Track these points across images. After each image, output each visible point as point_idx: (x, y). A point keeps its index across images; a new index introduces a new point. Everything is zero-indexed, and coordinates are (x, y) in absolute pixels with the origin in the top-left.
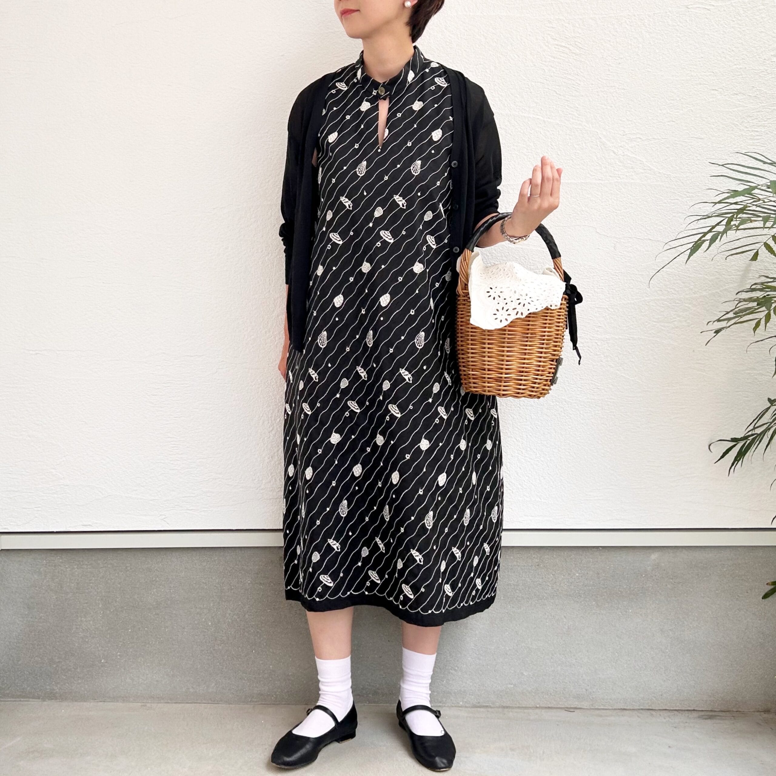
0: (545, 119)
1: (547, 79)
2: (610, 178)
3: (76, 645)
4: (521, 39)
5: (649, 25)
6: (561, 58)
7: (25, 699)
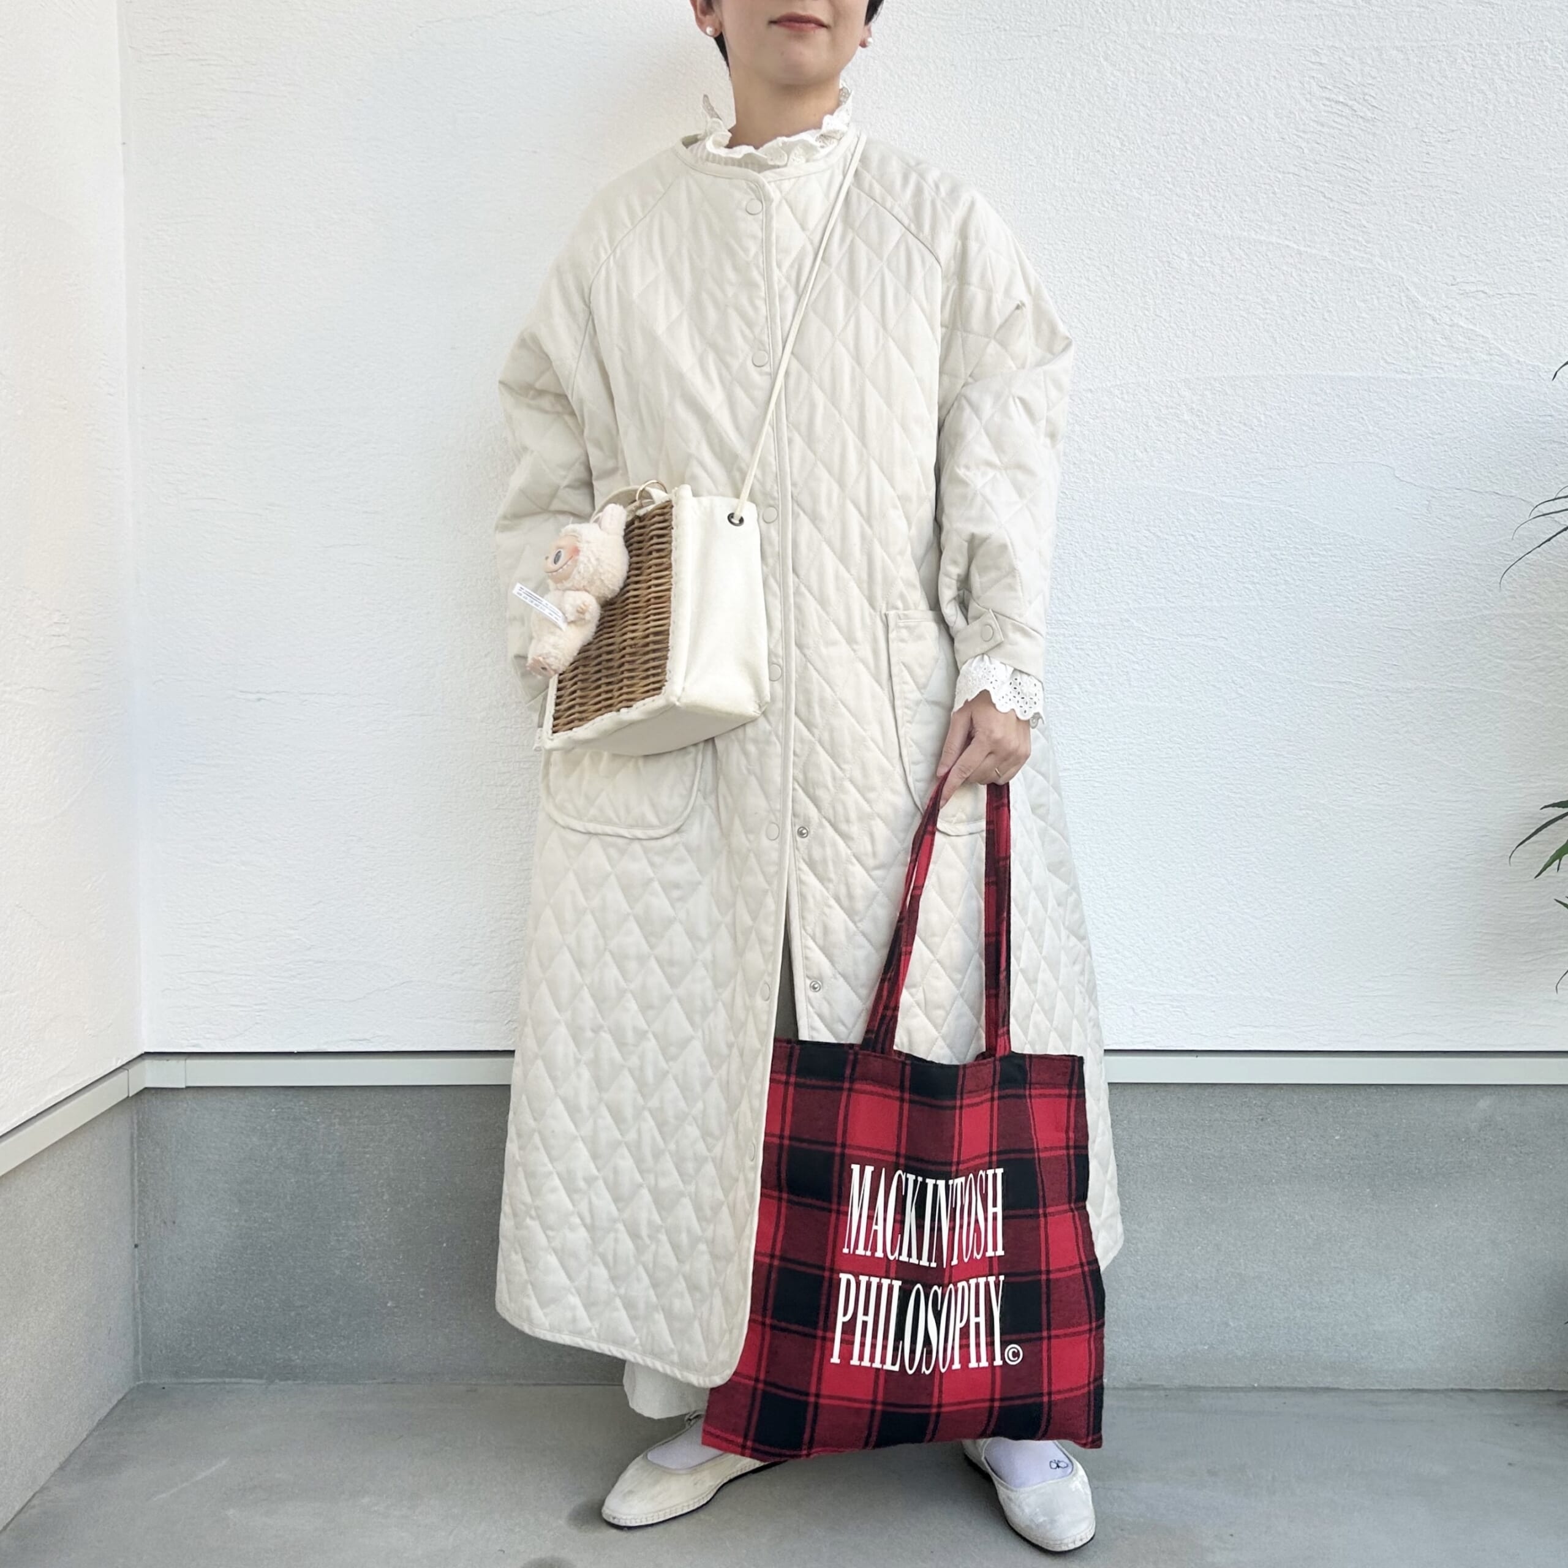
0: (1302, 249)
1: (1308, 168)
2: (1424, 369)
3: (337, 1272)
4: (1258, 85)
5: (1509, 66)
6: (1335, 125)
7: (233, 1380)
